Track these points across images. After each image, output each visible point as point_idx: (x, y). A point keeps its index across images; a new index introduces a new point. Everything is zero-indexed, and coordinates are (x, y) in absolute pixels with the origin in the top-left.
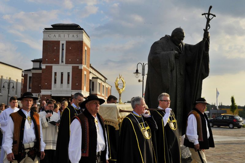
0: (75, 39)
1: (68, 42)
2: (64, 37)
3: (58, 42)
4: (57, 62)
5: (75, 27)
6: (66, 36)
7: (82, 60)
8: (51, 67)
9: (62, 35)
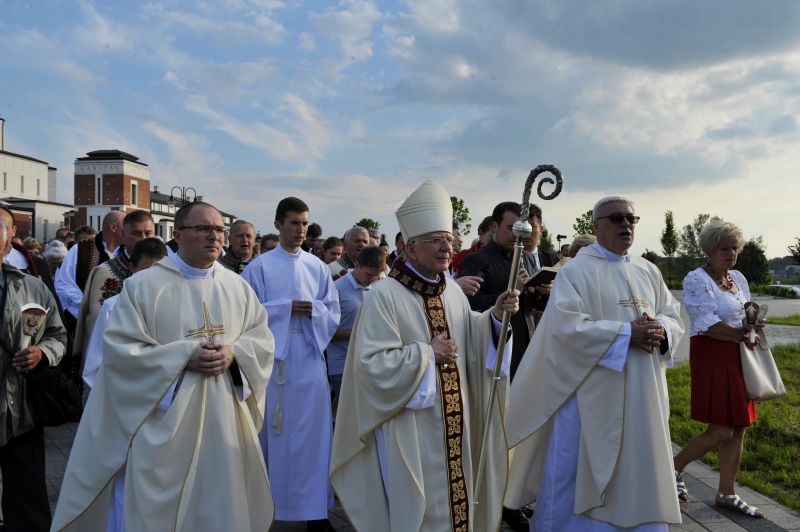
0: (113, 171)
1: (106, 177)
2: (100, 170)
3: (93, 177)
4: (92, 203)
5: (116, 156)
6: (103, 167)
7: (122, 199)
8: (85, 209)
9: (98, 167)
